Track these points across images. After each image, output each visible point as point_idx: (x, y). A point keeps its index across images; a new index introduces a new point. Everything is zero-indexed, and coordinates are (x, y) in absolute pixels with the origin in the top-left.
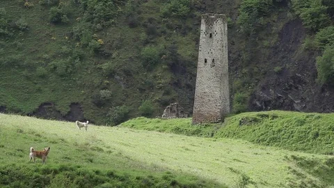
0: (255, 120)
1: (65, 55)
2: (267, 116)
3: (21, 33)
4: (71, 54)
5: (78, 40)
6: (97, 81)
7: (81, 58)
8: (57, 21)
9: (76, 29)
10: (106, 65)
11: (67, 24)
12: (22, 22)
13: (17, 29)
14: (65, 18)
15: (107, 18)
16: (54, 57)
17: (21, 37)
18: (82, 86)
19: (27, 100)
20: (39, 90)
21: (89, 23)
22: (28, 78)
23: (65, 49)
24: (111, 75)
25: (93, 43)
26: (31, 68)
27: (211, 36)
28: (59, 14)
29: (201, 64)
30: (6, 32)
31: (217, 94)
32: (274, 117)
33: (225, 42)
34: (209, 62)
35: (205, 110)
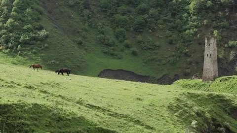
0: (226, 80)
1: (173, 56)
2: (231, 78)
3: (157, 48)
4: (175, 55)
5: (179, 50)
6: (185, 66)
7: (179, 57)
8: (171, 43)
9: (178, 45)
10: (189, 60)
11: (175, 44)
12: (157, 43)
13: (156, 46)
14: (174, 42)
15: (190, 41)
16: (169, 57)
17: (157, 49)
18: (180, 68)
19: (158, 73)
20: (163, 70)
21: (183, 44)
22: (159, 65)
23: (173, 53)
24: (190, 63)
25: (184, 51)
26: (160, 61)
27: (209, 45)
28: (172, 40)
29: (205, 56)
30: (152, 47)
31: (212, 69)
32: (234, 78)
33: (216, 47)
34: (209, 55)
35: (207, 76)
